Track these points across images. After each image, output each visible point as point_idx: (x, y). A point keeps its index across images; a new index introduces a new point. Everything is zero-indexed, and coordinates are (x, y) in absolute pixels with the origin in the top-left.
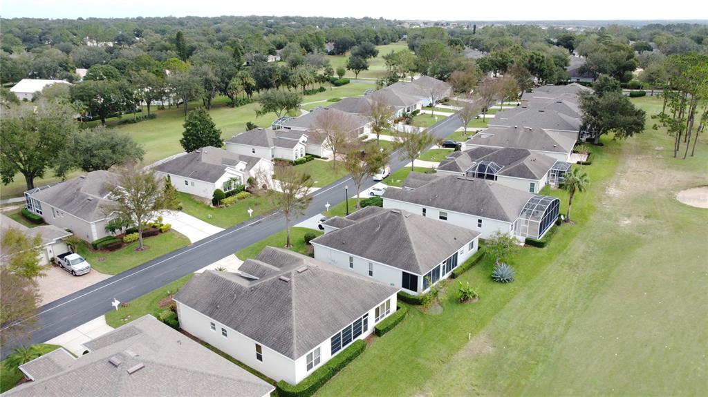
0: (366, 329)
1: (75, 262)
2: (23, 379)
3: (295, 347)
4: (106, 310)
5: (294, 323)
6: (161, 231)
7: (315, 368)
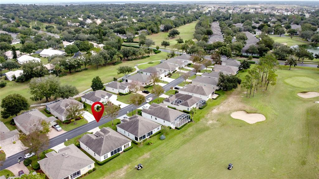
0: (121, 150)
1: (58, 127)
2: (45, 157)
3: (101, 154)
4: (64, 141)
5: (102, 148)
6: (81, 118)
7: (106, 159)
